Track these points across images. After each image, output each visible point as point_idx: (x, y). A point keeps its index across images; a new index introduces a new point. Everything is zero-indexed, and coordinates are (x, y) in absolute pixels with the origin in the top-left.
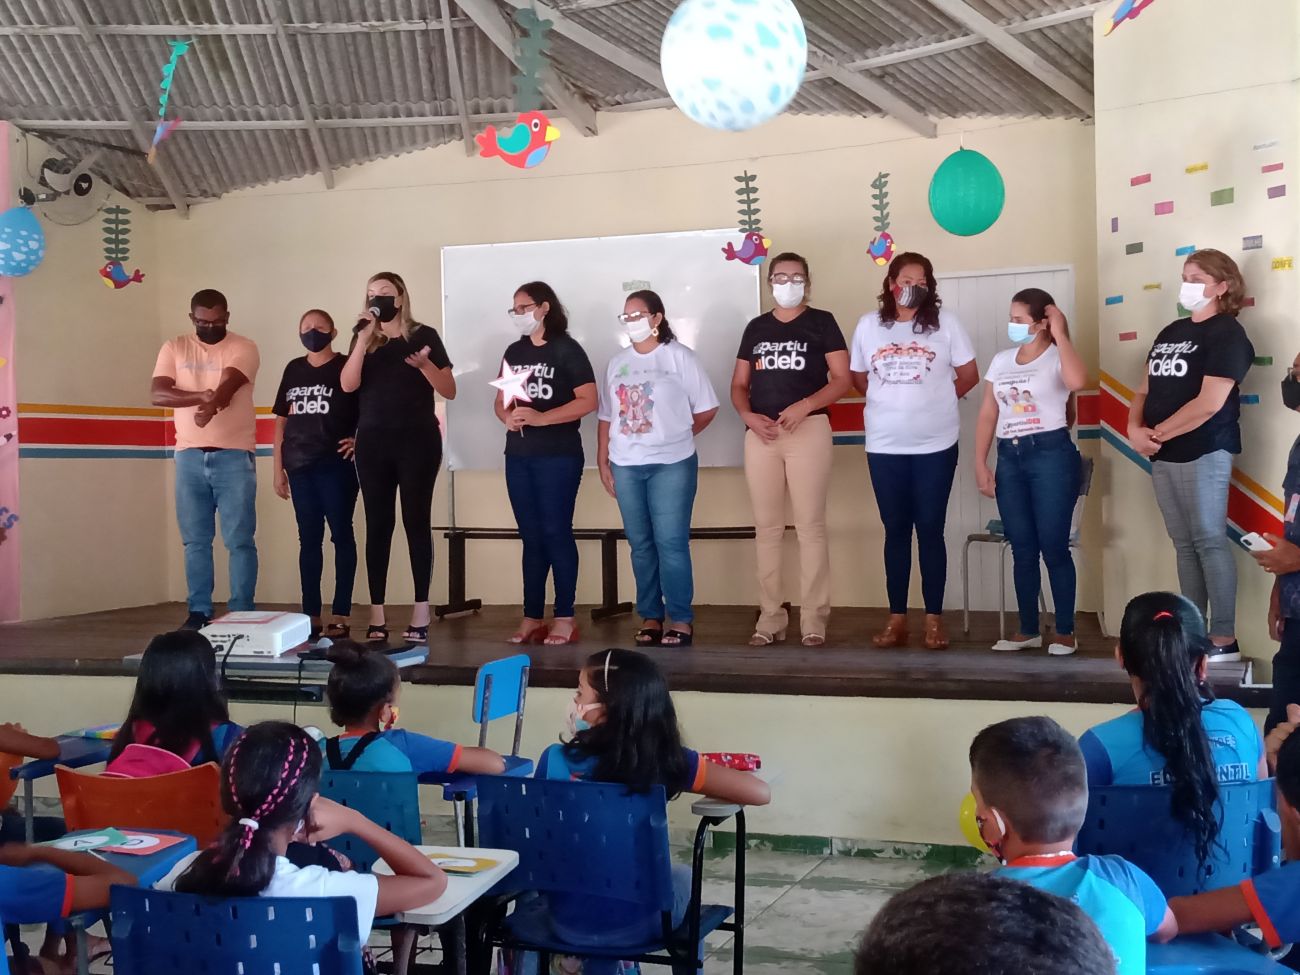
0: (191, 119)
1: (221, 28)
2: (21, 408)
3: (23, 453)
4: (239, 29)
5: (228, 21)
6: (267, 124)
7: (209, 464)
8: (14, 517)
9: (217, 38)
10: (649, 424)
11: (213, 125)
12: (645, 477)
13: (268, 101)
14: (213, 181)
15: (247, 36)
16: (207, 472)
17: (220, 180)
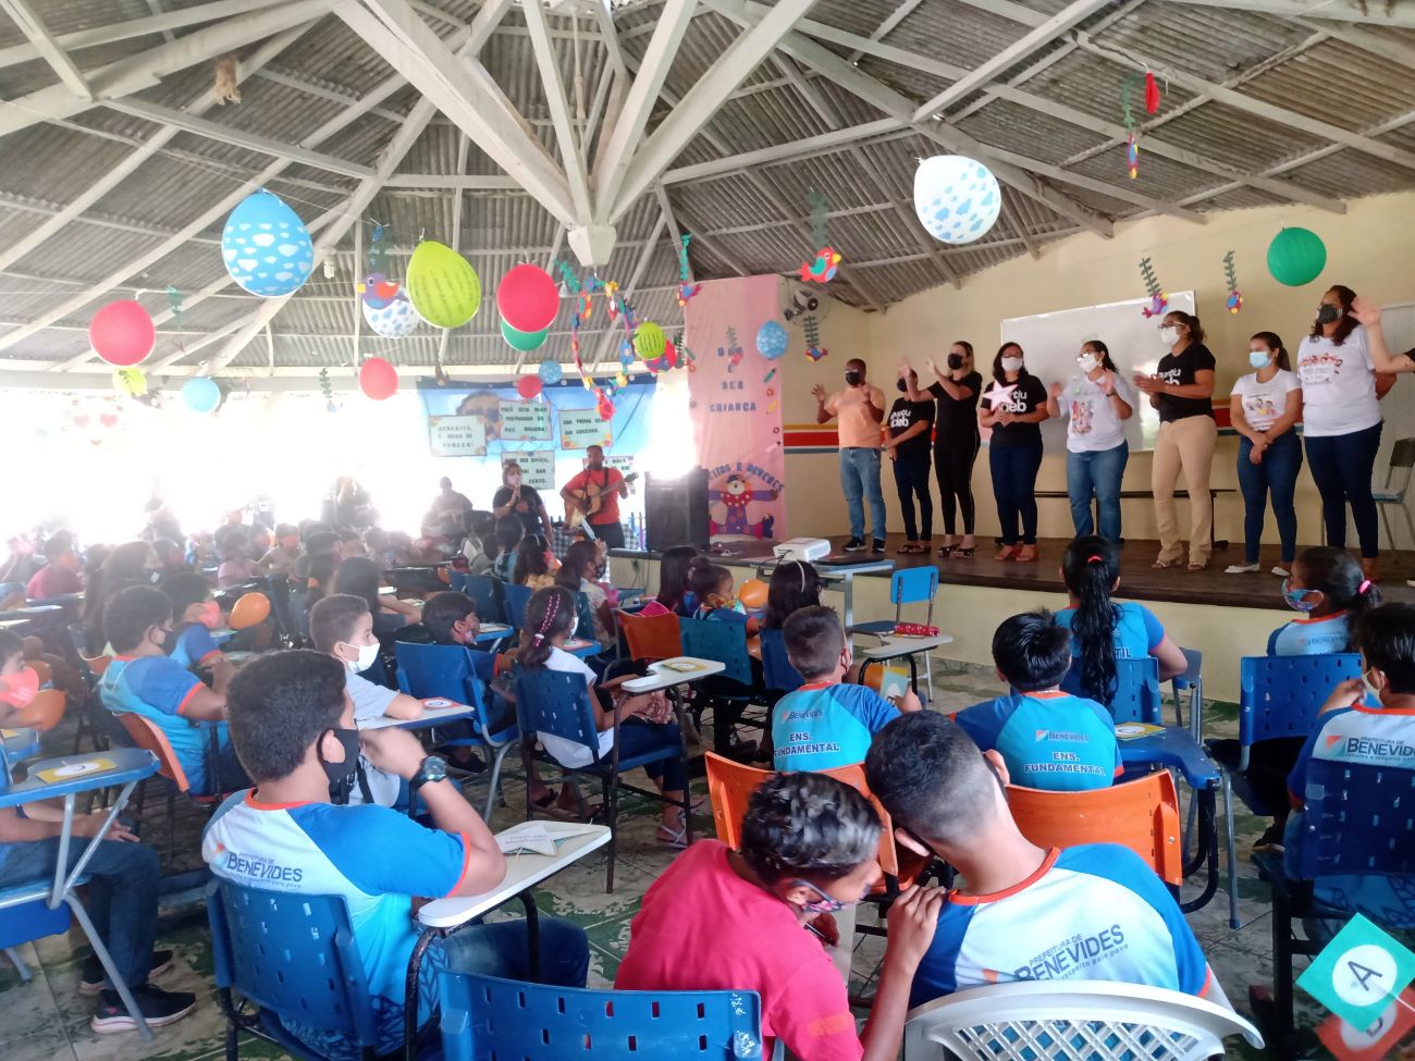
0: (870, 260)
1: (867, 208)
2: (785, 427)
3: (786, 452)
4: (877, 207)
5: (870, 204)
6: (912, 257)
7: (853, 456)
8: (781, 486)
9: (868, 214)
10: (1089, 427)
11: (882, 262)
12: (1088, 459)
13: (909, 244)
14: (895, 292)
15: (884, 210)
16: (852, 461)
17: (900, 293)
